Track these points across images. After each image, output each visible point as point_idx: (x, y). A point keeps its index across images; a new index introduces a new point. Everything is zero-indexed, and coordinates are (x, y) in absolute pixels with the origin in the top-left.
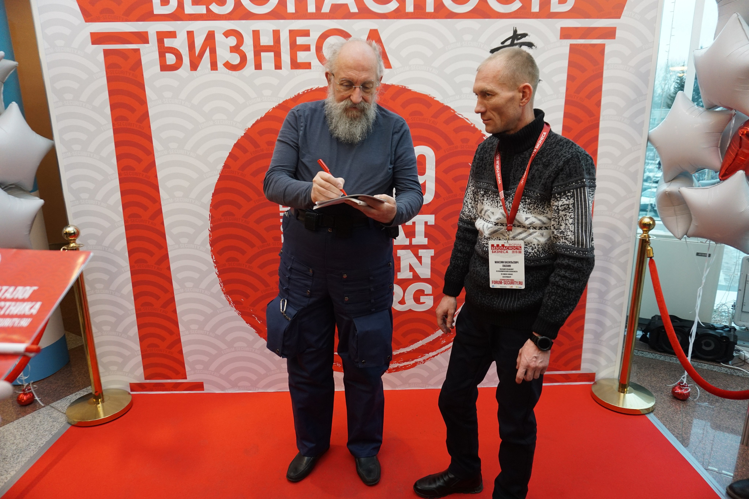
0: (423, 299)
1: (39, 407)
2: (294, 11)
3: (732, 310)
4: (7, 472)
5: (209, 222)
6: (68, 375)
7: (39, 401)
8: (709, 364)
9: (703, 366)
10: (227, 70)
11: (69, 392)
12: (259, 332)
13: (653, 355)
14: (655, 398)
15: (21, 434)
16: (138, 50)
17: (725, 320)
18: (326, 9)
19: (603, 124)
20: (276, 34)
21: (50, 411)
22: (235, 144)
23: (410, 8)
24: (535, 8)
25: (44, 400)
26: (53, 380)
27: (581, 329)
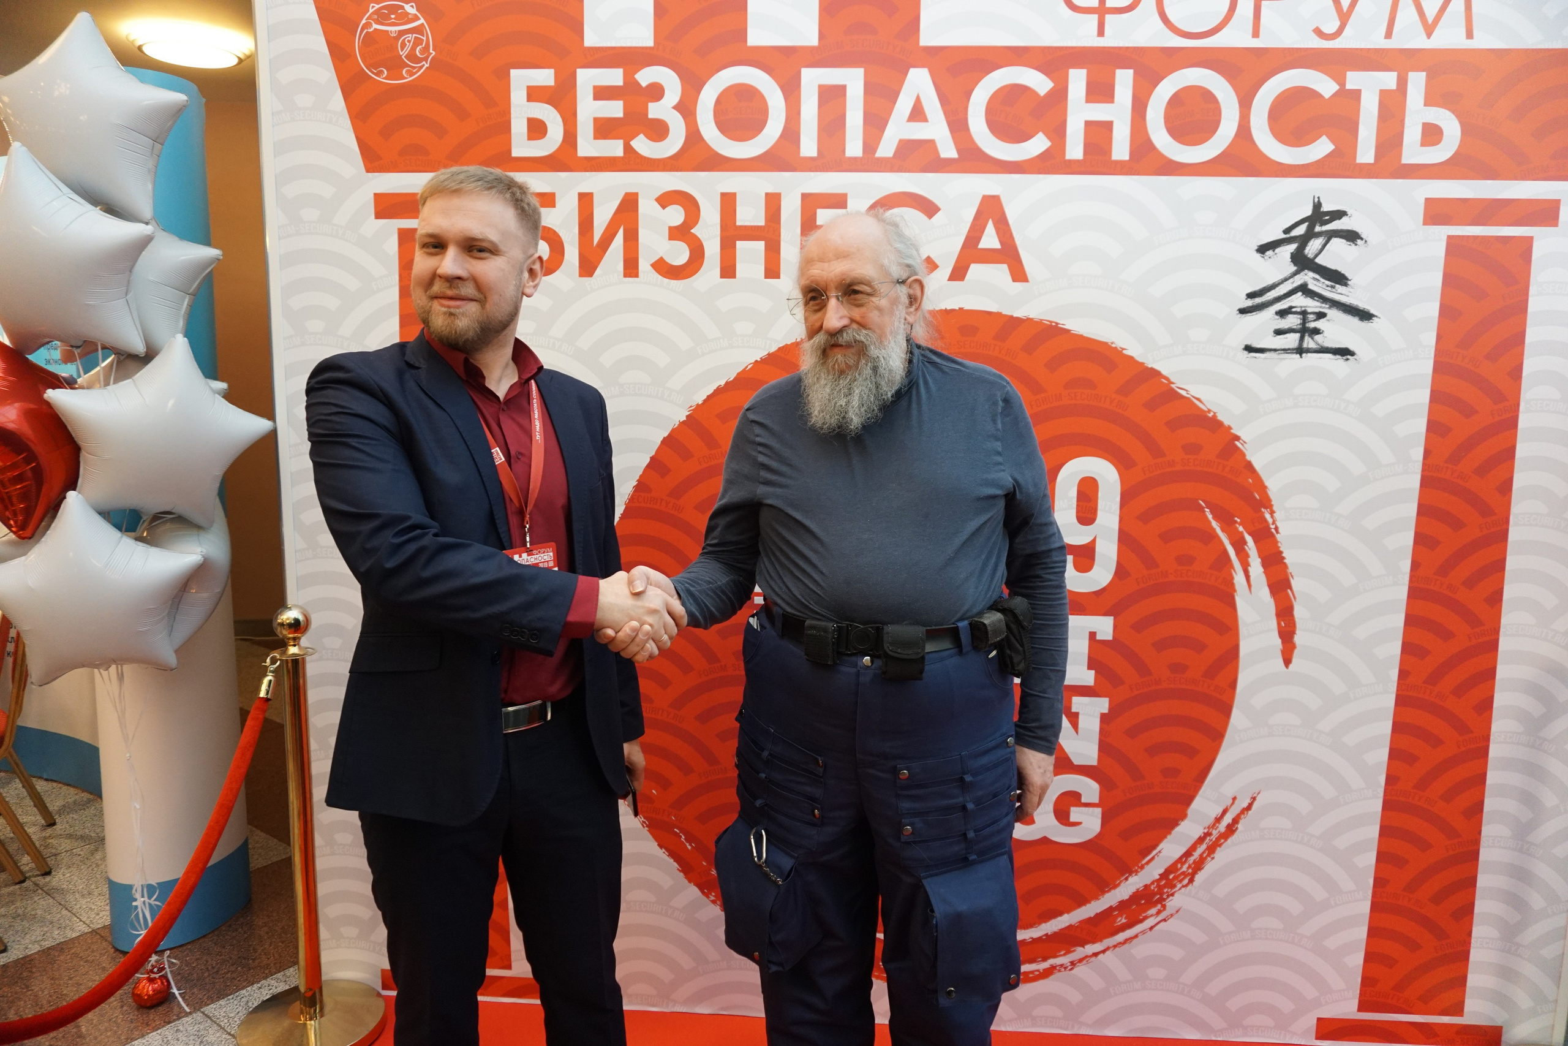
0: (1075, 814)
1: (177, 1015)
2: (813, 153)
6: (246, 935)
7: (180, 999)
10: (660, 277)
11: (246, 980)
12: (687, 869)
18: (886, 149)
19: (1525, 421)
20: (773, 202)
21: (202, 1027)
22: (664, 438)
23: (1075, 150)
24: (1366, 154)
25: (190, 997)
26: (213, 945)
27: (1467, 910)
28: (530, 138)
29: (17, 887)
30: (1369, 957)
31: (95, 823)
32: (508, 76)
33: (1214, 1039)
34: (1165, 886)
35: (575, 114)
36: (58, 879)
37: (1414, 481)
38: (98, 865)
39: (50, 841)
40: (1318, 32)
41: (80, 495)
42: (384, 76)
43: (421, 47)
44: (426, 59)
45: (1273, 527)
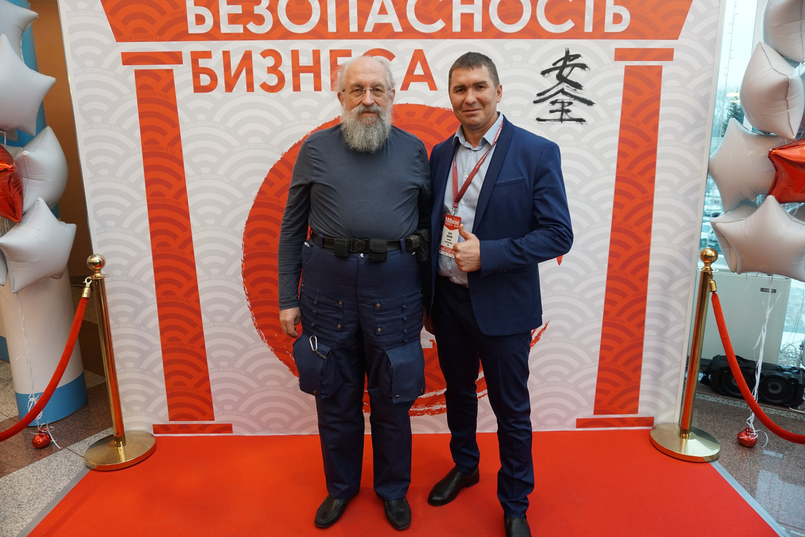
1: (55, 451)
2: (335, 31)
3: (799, 350)
4: (23, 519)
5: (242, 252)
6: (86, 416)
7: (56, 444)
8: (777, 409)
9: (770, 411)
10: (264, 91)
11: (88, 434)
12: (292, 370)
13: (715, 399)
14: (720, 444)
15: (36, 478)
16: (171, 71)
17: (793, 362)
18: (369, 28)
19: (660, 150)
20: (316, 54)
21: (68, 455)
22: (271, 169)
23: (457, 27)
24: (589, 28)
25: (61, 443)
26: (70, 421)
27: (638, 369)
28: (197, 24)
30: (598, 391)
31: (5, 373)
35: (218, 12)
37: (612, 179)
38: (9, 391)
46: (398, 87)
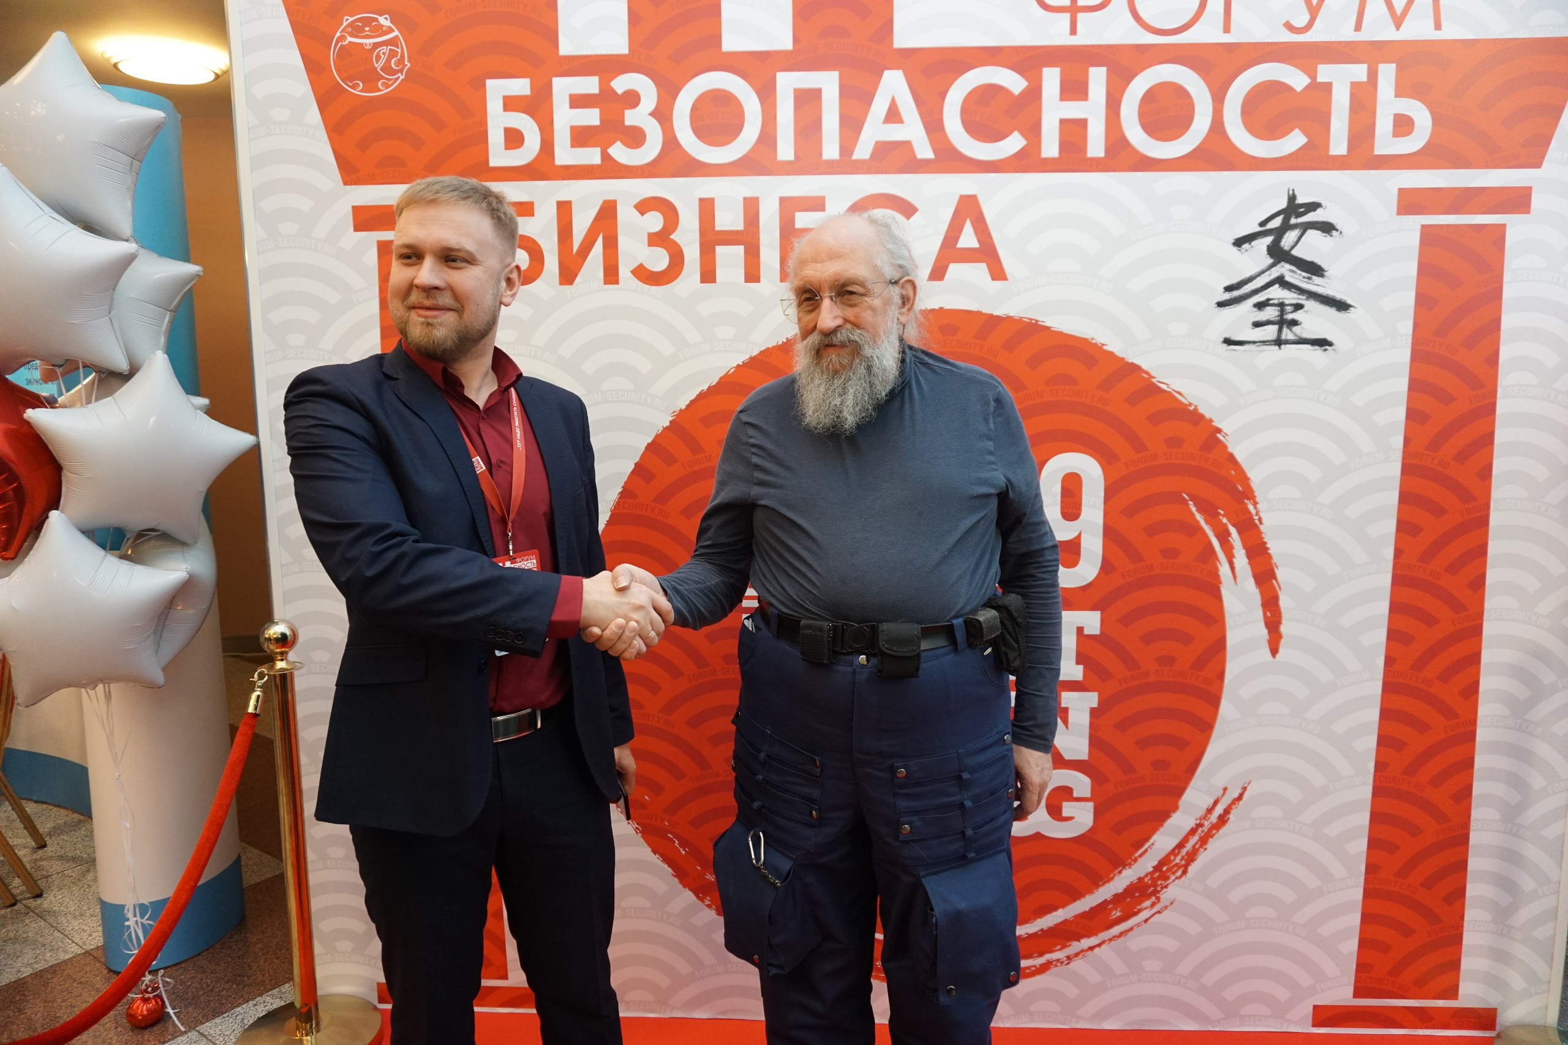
0: (1068, 809)
1: (173, 1034)
2: (791, 157)
6: (240, 953)
7: (175, 1019)
10: (640, 284)
11: (242, 997)
12: (682, 874)
18: (863, 151)
19: (1502, 406)
20: (751, 207)
22: (648, 444)
23: (1050, 148)
24: (1339, 146)
25: (185, 1016)
26: (207, 962)
27: (1458, 895)
28: (507, 148)
29: (9, 910)
30: (1363, 944)
31: (86, 844)
32: (484, 85)
33: (1211, 1029)
34: (1159, 878)
35: (551, 123)
36: (51, 900)
37: (1395, 468)
38: (89, 886)
39: (41, 863)
40: (1289, 26)
41: (62, 515)
42: (360, 89)
43: (395, 59)
44: (401, 71)
45: (1256, 518)
46: (922, 275)
